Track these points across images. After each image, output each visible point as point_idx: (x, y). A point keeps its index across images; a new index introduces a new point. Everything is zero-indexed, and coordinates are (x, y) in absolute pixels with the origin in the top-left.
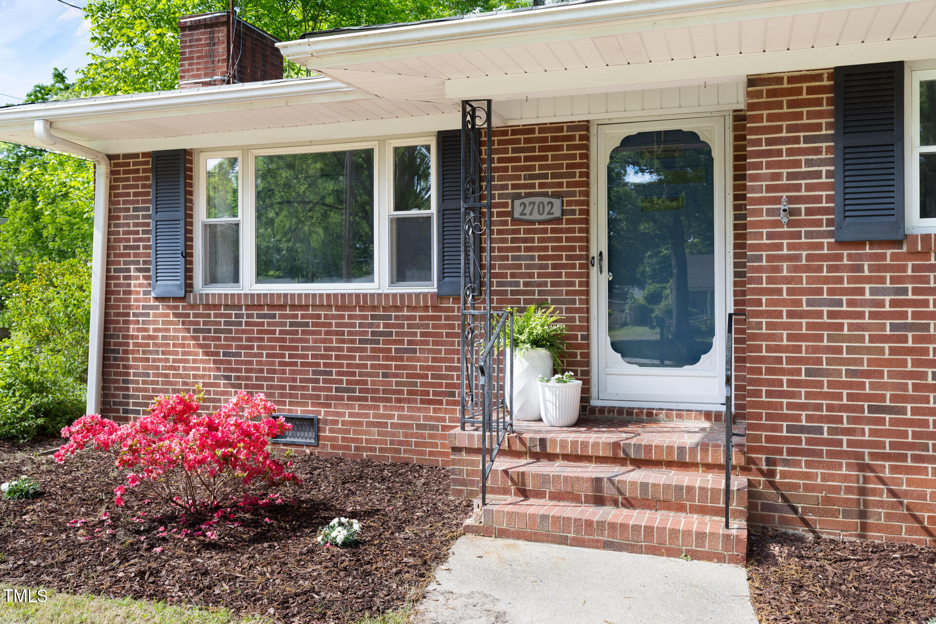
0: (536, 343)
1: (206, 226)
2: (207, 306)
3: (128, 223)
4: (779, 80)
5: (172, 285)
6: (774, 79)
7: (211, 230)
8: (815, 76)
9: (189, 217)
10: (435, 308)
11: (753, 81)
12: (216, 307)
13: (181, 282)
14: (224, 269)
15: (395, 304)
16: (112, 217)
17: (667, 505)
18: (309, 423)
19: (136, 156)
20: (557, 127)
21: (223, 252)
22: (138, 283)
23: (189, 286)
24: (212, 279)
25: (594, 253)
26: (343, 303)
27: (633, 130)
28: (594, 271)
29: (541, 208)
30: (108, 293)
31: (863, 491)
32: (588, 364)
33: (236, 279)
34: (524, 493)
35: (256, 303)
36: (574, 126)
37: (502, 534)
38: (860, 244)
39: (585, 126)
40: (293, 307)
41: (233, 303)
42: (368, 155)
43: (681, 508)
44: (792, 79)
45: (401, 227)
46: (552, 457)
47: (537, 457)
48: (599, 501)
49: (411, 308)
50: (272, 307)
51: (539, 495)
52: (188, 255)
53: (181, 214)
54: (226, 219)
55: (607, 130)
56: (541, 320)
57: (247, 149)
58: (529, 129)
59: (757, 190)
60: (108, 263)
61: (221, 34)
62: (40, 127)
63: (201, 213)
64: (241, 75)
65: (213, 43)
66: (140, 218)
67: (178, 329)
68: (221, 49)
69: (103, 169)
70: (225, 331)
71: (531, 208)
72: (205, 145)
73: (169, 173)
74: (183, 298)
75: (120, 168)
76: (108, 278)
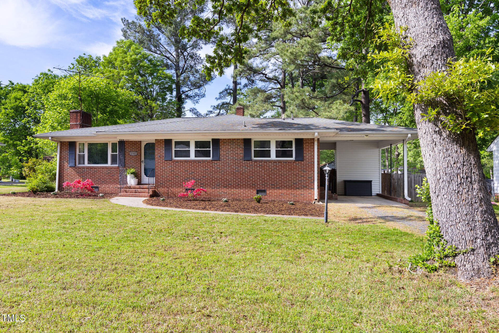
0: (132, 174)
1: (78, 154)
2: (79, 168)
3: (64, 154)
4: (158, 140)
5: (72, 165)
7: (79, 155)
8: (163, 140)
9: (75, 153)
10: (118, 169)
11: (156, 140)
12: (81, 168)
13: (74, 164)
14: (82, 162)
15: (111, 168)
16: (61, 153)
17: (143, 193)
18: (97, 188)
19: (65, 142)
20: (136, 142)
21: (82, 159)
23: (75, 165)
24: (79, 163)
25: (142, 160)
26: (103, 168)
27: (148, 142)
28: (142, 163)
29: (134, 153)
30: (60, 166)
31: (168, 191)
32: (141, 177)
33: (84, 164)
34: (126, 192)
35: (88, 168)
36: (139, 142)
37: (122, 196)
38: (167, 161)
39: (141, 142)
40: (94, 168)
41: (84, 168)
42: (107, 144)
43: (145, 193)
44: (160, 140)
45: (112, 156)
46: (131, 188)
47: (129, 188)
48: (136, 193)
49: (114, 169)
50: (90, 168)
51: (128, 192)
52: (75, 159)
53: (74, 152)
54: (82, 153)
55: (144, 142)
56: (133, 170)
57: (86, 142)
58: (132, 142)
59: (156, 153)
60: (60, 160)
61: (79, 115)
62: (50, 138)
63: (78, 152)
64: (83, 122)
65: (77, 116)
66: (66, 153)
67: (73, 172)
68: (79, 117)
69: (59, 144)
70: (82, 172)
71: (132, 154)
72: (78, 141)
73: (72, 145)
74: (74, 167)
75: (62, 144)
76: (60, 163)
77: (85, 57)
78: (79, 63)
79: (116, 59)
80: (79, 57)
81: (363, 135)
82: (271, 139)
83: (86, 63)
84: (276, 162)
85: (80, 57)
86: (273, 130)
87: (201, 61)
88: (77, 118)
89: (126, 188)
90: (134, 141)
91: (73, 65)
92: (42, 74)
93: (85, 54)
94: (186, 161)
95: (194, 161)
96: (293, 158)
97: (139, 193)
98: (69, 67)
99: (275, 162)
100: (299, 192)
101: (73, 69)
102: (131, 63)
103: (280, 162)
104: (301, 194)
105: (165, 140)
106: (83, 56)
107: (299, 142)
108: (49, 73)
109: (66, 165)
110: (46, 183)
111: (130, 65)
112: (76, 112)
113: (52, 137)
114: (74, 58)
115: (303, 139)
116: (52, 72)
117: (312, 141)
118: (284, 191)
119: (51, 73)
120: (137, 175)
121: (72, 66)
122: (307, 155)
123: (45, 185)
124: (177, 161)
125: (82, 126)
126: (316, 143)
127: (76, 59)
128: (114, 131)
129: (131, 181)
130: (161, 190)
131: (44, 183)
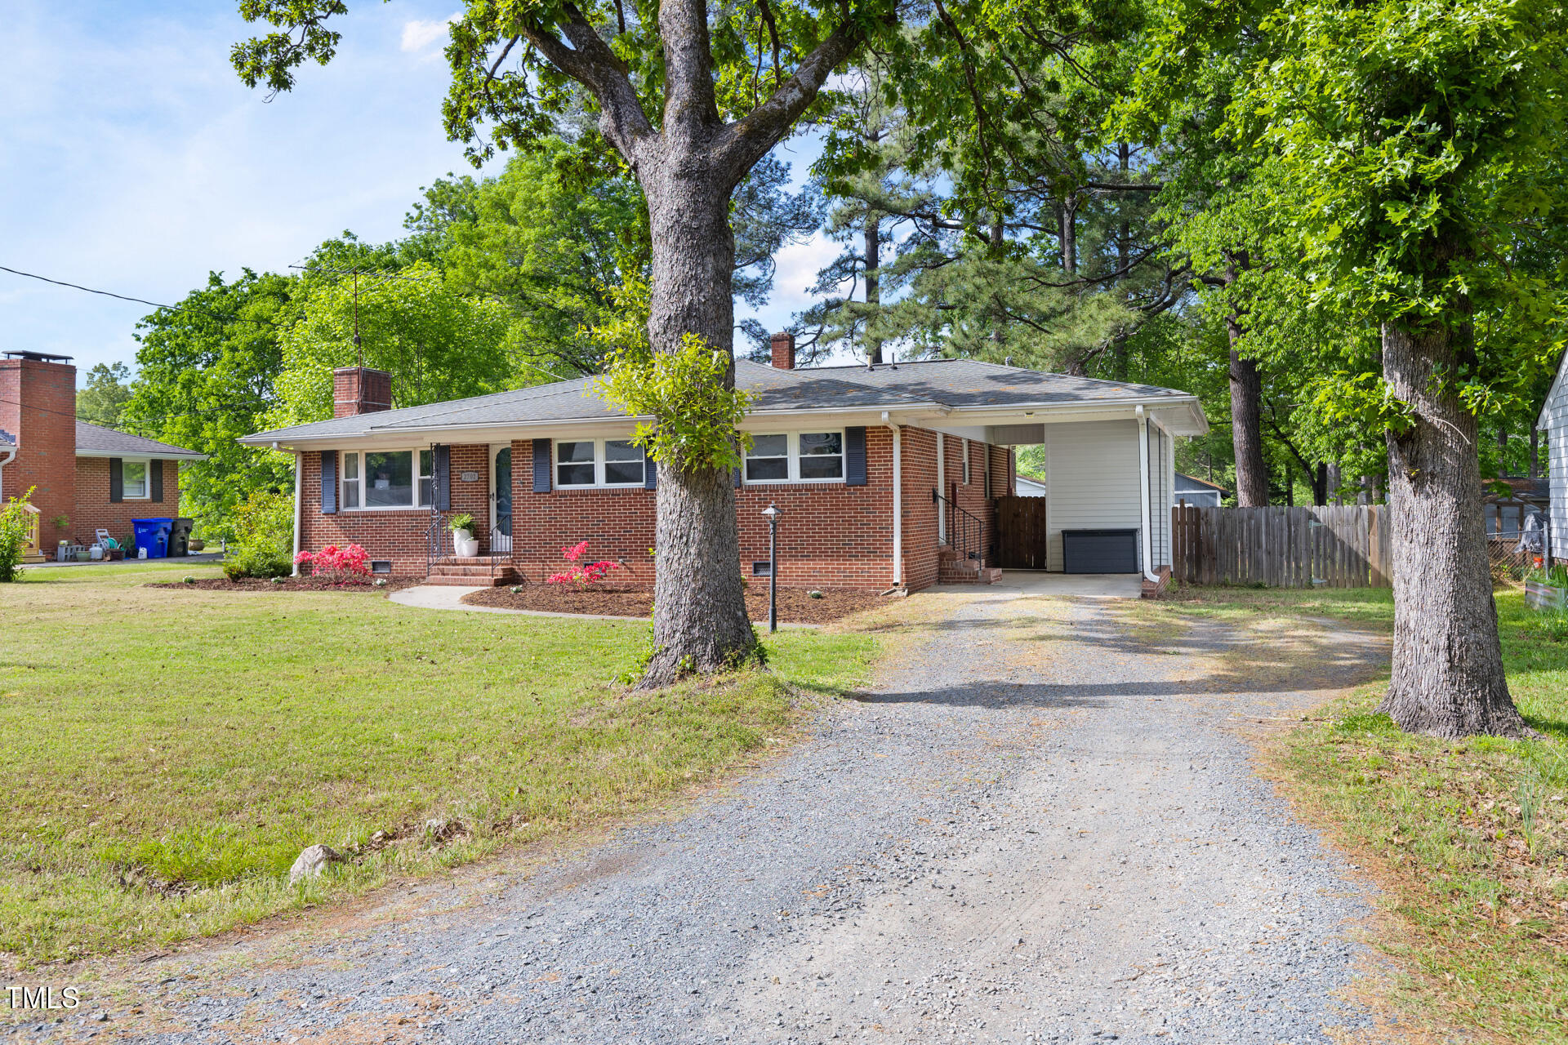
0: (465, 527)
1: (344, 482)
2: (345, 517)
3: (310, 481)
4: (520, 441)
5: (330, 507)
6: (518, 441)
7: (346, 484)
8: (529, 441)
9: (337, 479)
11: (513, 442)
12: (349, 517)
13: (334, 506)
14: (352, 501)
15: (419, 514)
16: (303, 479)
17: (481, 575)
18: (387, 564)
19: (314, 452)
20: (475, 446)
21: (352, 493)
22: (316, 507)
23: (337, 509)
24: (347, 505)
25: (491, 493)
26: (400, 514)
27: (502, 448)
28: (491, 500)
29: (471, 476)
30: (302, 512)
32: (488, 535)
33: (357, 505)
34: (443, 574)
35: (366, 515)
36: (482, 446)
37: (432, 584)
38: (540, 493)
39: (487, 446)
40: (381, 516)
41: (356, 517)
42: (410, 453)
43: (484, 575)
44: (523, 442)
45: (423, 483)
46: (460, 565)
47: (455, 565)
49: (426, 516)
50: (372, 517)
51: (447, 575)
52: (337, 495)
53: (334, 477)
54: (353, 480)
55: (494, 447)
56: (467, 519)
57: (361, 450)
58: (466, 446)
59: (514, 476)
60: (302, 499)
61: (355, 379)
62: (275, 445)
63: (342, 478)
64: (366, 397)
65: (351, 383)
66: (316, 479)
67: (333, 527)
68: (355, 386)
69: (300, 458)
70: (352, 527)
71: (469, 477)
72: (345, 449)
73: (329, 458)
74: (335, 513)
75: (306, 457)
76: (302, 505)
77: (454, 182)
78: (433, 201)
79: (512, 196)
80: (436, 185)
81: (1020, 413)
82: (789, 430)
83: (454, 198)
84: (799, 490)
85: (439, 183)
86: (781, 409)
87: (779, 173)
88: (350, 389)
89: (446, 564)
90: (472, 446)
91: (418, 207)
92: (326, 245)
93: (451, 175)
94: (583, 494)
95: (604, 493)
96: (843, 480)
97: (473, 575)
98: (408, 214)
99: (797, 489)
100: (857, 565)
101: (419, 219)
102: (553, 206)
103: (810, 490)
104: (860, 569)
105: (536, 442)
106: (448, 179)
107: (857, 435)
108: (347, 242)
109: (318, 511)
110: (272, 556)
111: (547, 211)
112: (350, 374)
113: (279, 443)
114: (422, 188)
115: (865, 428)
116: (355, 238)
117: (885, 432)
118: (820, 564)
119: (352, 241)
120: (477, 532)
121: (415, 213)
122: (875, 469)
123: (269, 560)
124: (564, 494)
125: (364, 408)
126: (897, 438)
127: (426, 190)
128: (413, 423)
129: (463, 546)
130: (526, 568)
131: (267, 556)
